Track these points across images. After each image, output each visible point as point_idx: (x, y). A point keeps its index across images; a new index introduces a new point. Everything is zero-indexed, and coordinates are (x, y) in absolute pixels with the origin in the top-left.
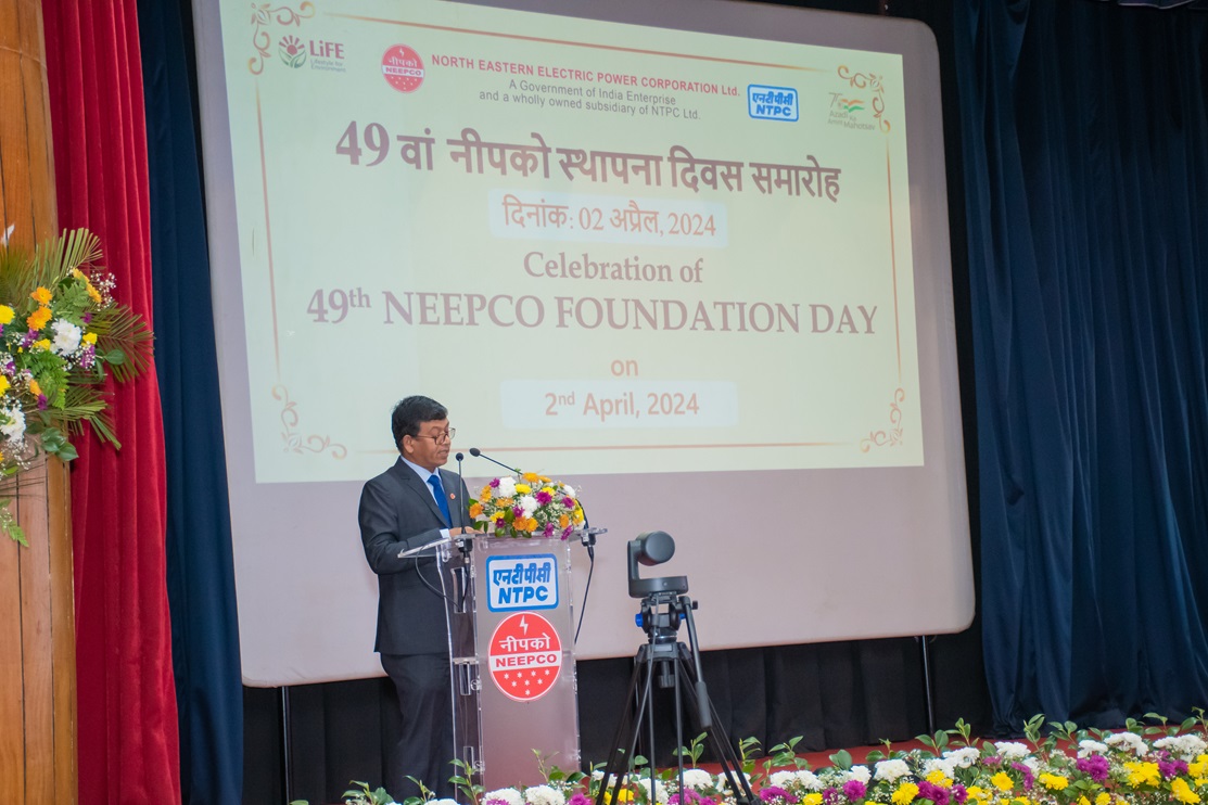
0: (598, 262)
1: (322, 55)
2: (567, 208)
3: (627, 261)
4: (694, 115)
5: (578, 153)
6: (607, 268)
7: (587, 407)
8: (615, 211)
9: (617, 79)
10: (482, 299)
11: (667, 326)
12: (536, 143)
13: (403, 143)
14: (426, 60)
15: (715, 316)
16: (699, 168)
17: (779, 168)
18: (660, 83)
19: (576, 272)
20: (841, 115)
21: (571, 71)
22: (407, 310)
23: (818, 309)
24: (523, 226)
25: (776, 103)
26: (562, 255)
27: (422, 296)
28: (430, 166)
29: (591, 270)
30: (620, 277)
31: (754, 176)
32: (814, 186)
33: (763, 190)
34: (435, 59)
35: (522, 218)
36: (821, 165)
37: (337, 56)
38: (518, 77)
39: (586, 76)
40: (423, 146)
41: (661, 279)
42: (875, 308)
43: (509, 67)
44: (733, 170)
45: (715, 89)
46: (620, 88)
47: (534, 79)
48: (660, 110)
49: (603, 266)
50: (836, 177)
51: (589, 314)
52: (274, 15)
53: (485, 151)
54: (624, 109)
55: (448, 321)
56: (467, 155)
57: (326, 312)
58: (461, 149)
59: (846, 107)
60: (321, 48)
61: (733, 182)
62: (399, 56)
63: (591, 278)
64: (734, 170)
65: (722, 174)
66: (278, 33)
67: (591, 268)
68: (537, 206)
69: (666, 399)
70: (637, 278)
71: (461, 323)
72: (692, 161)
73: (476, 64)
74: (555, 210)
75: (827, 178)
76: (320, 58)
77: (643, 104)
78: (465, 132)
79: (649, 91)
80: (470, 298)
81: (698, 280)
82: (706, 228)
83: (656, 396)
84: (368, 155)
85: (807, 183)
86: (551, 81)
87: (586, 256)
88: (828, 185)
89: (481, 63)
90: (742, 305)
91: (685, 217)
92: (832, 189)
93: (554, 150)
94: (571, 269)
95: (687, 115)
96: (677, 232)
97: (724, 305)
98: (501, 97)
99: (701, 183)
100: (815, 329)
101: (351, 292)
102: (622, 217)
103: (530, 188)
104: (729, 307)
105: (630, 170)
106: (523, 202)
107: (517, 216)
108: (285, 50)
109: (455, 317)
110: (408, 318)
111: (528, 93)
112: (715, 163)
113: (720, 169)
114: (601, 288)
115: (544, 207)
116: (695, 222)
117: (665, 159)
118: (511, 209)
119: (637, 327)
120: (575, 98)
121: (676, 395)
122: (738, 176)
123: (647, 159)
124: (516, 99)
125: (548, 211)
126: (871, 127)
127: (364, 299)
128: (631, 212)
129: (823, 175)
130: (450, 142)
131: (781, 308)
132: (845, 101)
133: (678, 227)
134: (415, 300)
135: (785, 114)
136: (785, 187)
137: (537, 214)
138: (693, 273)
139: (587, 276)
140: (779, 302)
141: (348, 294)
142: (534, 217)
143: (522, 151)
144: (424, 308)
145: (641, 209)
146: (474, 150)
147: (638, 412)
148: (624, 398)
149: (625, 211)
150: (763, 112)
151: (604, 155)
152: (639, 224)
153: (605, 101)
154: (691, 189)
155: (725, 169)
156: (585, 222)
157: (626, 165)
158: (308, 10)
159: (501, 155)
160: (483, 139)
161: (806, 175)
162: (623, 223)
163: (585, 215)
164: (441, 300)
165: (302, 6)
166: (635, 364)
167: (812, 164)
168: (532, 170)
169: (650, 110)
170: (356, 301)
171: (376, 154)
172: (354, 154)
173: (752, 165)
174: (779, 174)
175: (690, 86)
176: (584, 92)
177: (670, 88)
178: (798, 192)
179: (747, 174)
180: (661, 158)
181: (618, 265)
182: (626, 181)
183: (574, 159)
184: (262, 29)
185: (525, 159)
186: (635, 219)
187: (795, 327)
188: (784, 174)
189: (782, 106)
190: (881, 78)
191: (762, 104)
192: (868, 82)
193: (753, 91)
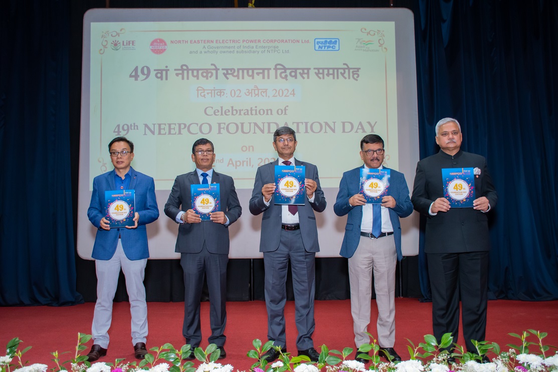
0: (238, 109)
1: (127, 45)
2: (225, 90)
3: (251, 108)
4: (288, 52)
5: (231, 70)
6: (242, 112)
7: (229, 164)
8: (247, 90)
9: (252, 41)
10: (185, 125)
12: (213, 67)
13: (157, 72)
14: (168, 43)
16: (288, 72)
17: (328, 69)
18: (271, 41)
19: (227, 113)
20: (361, 47)
21: (230, 40)
22: (153, 130)
23: (346, 123)
24: (205, 98)
25: (329, 44)
26: (222, 107)
27: (160, 125)
28: (167, 79)
29: (235, 112)
30: (248, 114)
32: (346, 75)
33: (320, 78)
34: (172, 42)
35: (204, 95)
36: (350, 67)
37: (133, 45)
38: (206, 45)
39: (238, 41)
40: (164, 73)
41: (267, 114)
42: (376, 122)
43: (203, 41)
44: (305, 72)
45: (298, 41)
46: (253, 44)
47: (214, 45)
48: (271, 51)
49: (240, 111)
50: (358, 71)
51: (232, 128)
52: (110, 34)
53: (190, 72)
54: (254, 52)
55: (170, 133)
56: (183, 74)
57: (121, 132)
58: (181, 72)
59: (364, 44)
60: (127, 43)
61: (305, 76)
62: (157, 42)
63: (234, 115)
64: (306, 71)
65: (300, 73)
66: (111, 39)
67: (234, 111)
68: (212, 90)
69: (267, 160)
70: (256, 114)
71: (175, 134)
72: (285, 69)
73: (189, 42)
74: (219, 91)
75: (353, 72)
76: (126, 46)
77: (263, 50)
78: (182, 66)
79: (266, 44)
80: (180, 125)
81: (285, 114)
82: (290, 94)
83: (262, 159)
84: (142, 77)
85: (343, 74)
86: (219, 45)
87: (232, 107)
88: (353, 74)
89: (191, 41)
90: (306, 123)
91: (281, 91)
92: (355, 76)
93: (221, 69)
94: (225, 112)
95: (284, 51)
96: (276, 96)
97: (298, 123)
98: (199, 52)
99: (289, 77)
100: (344, 131)
101: (131, 125)
102: (250, 92)
103: (209, 84)
104: (300, 124)
105: (255, 75)
106: (206, 89)
107: (203, 94)
108: (113, 45)
109: (173, 132)
110: (153, 133)
111: (211, 50)
112: (296, 69)
113: (298, 71)
114: (238, 119)
116: (285, 92)
117: (272, 69)
118: (200, 92)
119: (255, 133)
120: (232, 50)
122: (308, 74)
123: (264, 70)
124: (205, 52)
125: (216, 91)
126: (377, 51)
127: (136, 127)
128: (255, 90)
129: (351, 71)
130: (175, 70)
131: (326, 124)
132: (364, 41)
133: (277, 94)
134: (157, 127)
135: (333, 48)
136: (331, 76)
137: (211, 93)
138: (284, 111)
139: (232, 114)
140: (326, 121)
141: (130, 125)
142: (210, 94)
143: (207, 71)
144: (160, 129)
145: (260, 88)
146: (185, 72)
147: (253, 166)
148: (246, 160)
149: (252, 90)
150: (321, 48)
151: (243, 70)
152: (258, 94)
153: (246, 50)
154: (284, 80)
155: (301, 71)
156: (233, 95)
157: (253, 72)
158: (123, 31)
159: (197, 73)
160: (190, 68)
161: (342, 71)
162: (250, 94)
163: (233, 92)
164: (167, 126)
165: (121, 30)
166: (253, 147)
167: (345, 67)
168: (210, 77)
169: (266, 51)
170: (133, 128)
171: (145, 76)
172: (136, 77)
173: (314, 69)
174: (328, 72)
175: (286, 41)
176: (236, 47)
177: (276, 42)
178: (338, 78)
179: (312, 72)
180: (270, 69)
181: (248, 110)
182: (253, 78)
183: (229, 72)
184: (105, 39)
185: (207, 73)
186: (256, 92)
187: (334, 131)
188: (331, 71)
189: (332, 45)
190: (383, 31)
191: (321, 45)
192: (376, 33)
193: (317, 40)
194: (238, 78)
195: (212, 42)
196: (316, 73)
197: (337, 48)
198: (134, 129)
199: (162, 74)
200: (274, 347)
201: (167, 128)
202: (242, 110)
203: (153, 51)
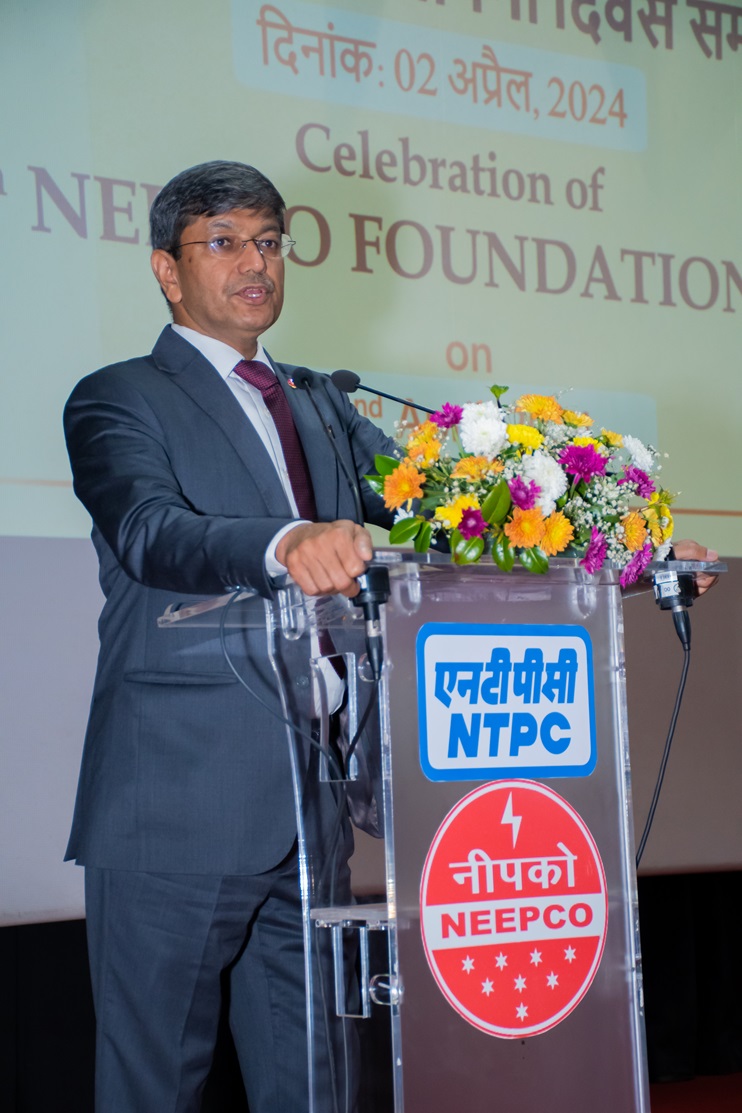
0: (426, 157)
2: (373, 45)
3: (476, 159)
6: (441, 170)
11: (542, 287)
15: (623, 274)
17: (737, 12)
19: (389, 171)
22: (77, 208)
24: (296, 71)
26: (364, 135)
27: (107, 185)
29: (415, 170)
30: (464, 188)
31: (693, 23)
33: (708, 53)
35: (292, 55)
41: (534, 199)
44: (658, 9)
49: (437, 164)
51: (409, 249)
61: (659, 31)
63: (414, 184)
64: (661, 9)
65: (641, 14)
68: (320, 36)
70: (494, 193)
74: (351, 47)
81: (595, 207)
82: (611, 113)
87: (405, 142)
90: (667, 259)
91: (577, 89)
94: (379, 165)
96: (562, 115)
97: (639, 256)
99: (604, 28)
102: (469, 75)
104: (646, 261)
106: (294, 23)
107: (285, 50)
110: (79, 224)
114: (431, 206)
115: (333, 39)
116: (594, 99)
118: (273, 34)
119: (491, 284)
122: (668, 21)
125: (340, 47)
128: (485, 68)
131: (731, 267)
133: (564, 106)
134: (93, 191)
137: (320, 51)
138: (588, 193)
139: (407, 179)
140: (728, 259)
142: (314, 56)
144: (109, 209)
145: (502, 63)
152: (498, 92)
154: (588, 37)
155: (645, 6)
156: (405, 77)
162: (470, 87)
163: (405, 63)
164: (142, 196)
166: (486, 349)
173: (690, 3)
174: (735, 25)
179: (681, 18)
181: (461, 166)
182: (477, 8)
186: (492, 83)
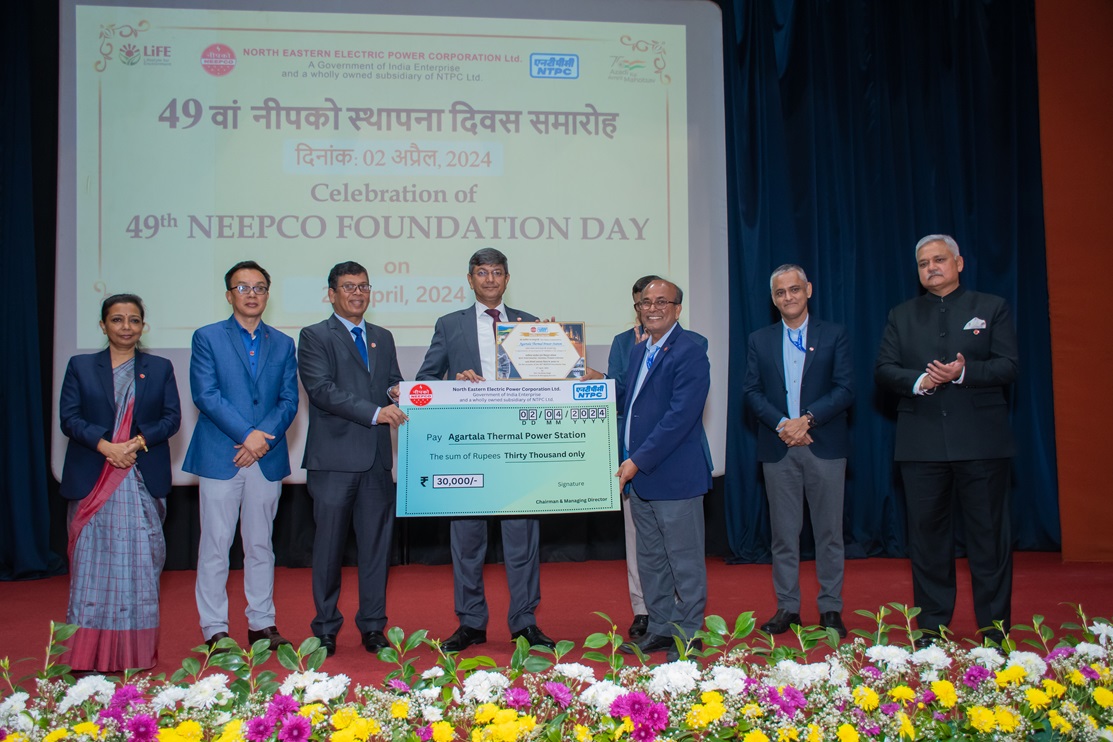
0: (378, 190)
1: (153, 55)
2: (352, 151)
3: (405, 188)
4: (477, 78)
5: (365, 111)
6: (386, 194)
8: (396, 151)
9: (406, 55)
10: (272, 219)
11: (439, 235)
12: (329, 105)
13: (214, 111)
14: (238, 53)
15: (486, 228)
16: (478, 117)
17: (557, 114)
18: (446, 56)
19: (357, 198)
20: (621, 73)
21: (364, 52)
22: (207, 228)
23: (589, 222)
24: (313, 165)
25: (559, 66)
26: (346, 186)
27: (221, 219)
28: (235, 126)
29: (371, 196)
30: (398, 200)
32: (591, 127)
33: (540, 132)
34: (246, 52)
35: (312, 160)
36: (599, 111)
37: (165, 55)
38: (316, 60)
39: (379, 55)
40: (230, 113)
41: (436, 200)
42: (648, 220)
43: (309, 53)
44: (511, 119)
45: (498, 58)
46: (410, 62)
47: (332, 60)
48: (444, 76)
49: (383, 192)
50: (614, 120)
51: (367, 227)
52: (117, 32)
53: (283, 113)
54: (411, 77)
55: (241, 235)
56: (268, 117)
57: (141, 231)
58: (264, 113)
59: (626, 66)
60: (153, 51)
61: (511, 127)
62: (216, 52)
63: (371, 201)
64: (512, 117)
65: (501, 121)
66: (119, 42)
67: (370, 193)
68: (326, 151)
69: (434, 291)
70: (414, 200)
71: (253, 237)
72: (472, 112)
73: (281, 53)
74: (341, 153)
75: (604, 121)
76: (152, 58)
77: (430, 73)
78: (266, 101)
80: (262, 219)
81: (472, 200)
82: (482, 162)
83: (425, 289)
84: (184, 121)
85: (584, 125)
86: (341, 61)
87: (367, 186)
88: (605, 126)
89: (285, 52)
90: (513, 220)
91: (463, 154)
92: (609, 129)
93: (344, 109)
94: (353, 194)
95: (470, 78)
96: (455, 166)
97: (496, 219)
98: (301, 74)
99: (480, 128)
100: (585, 236)
101: (162, 217)
102: (403, 155)
103: (321, 138)
104: (501, 221)
105: (413, 122)
106: (314, 148)
107: (308, 159)
108: (124, 54)
109: (247, 232)
110: (208, 234)
111: (324, 71)
112: (493, 113)
113: (498, 117)
114: (379, 209)
115: (332, 151)
116: (472, 158)
117: (447, 112)
118: (302, 153)
119: (411, 236)
120: (367, 71)
121: (444, 288)
122: (517, 122)
123: (430, 112)
124: (314, 75)
125: (335, 154)
126: (651, 81)
127: (172, 221)
128: (411, 152)
129: (601, 118)
130: (253, 108)
131: (552, 221)
132: (627, 62)
133: (456, 161)
134: (215, 222)
135: (565, 73)
136: (562, 129)
137: (325, 156)
138: (469, 195)
139: (367, 199)
140: (550, 216)
142: (323, 159)
143: (316, 111)
144: (221, 226)
145: (421, 149)
146: (273, 114)
147: (407, 301)
148: (394, 290)
149: (406, 152)
150: (544, 73)
151: (389, 112)
152: (418, 161)
153: (396, 71)
154: (470, 133)
155: (504, 117)
156: (369, 160)
157: (409, 117)
158: (145, 26)
159: (297, 115)
160: (282, 105)
161: (584, 119)
162: (403, 160)
163: (369, 155)
164: (237, 220)
165: (141, 24)
166: (407, 265)
167: (590, 110)
168: (324, 124)
169: (435, 76)
170: (166, 222)
171: (191, 120)
172: (173, 121)
173: (530, 113)
174: (556, 119)
175: (475, 57)
176: (375, 67)
177: (455, 59)
178: (575, 132)
179: (525, 119)
180: (443, 111)
181: (397, 192)
182: (409, 129)
183: (362, 115)
184: (107, 41)
185: (318, 117)
186: (415, 157)
187: (565, 235)
188: (562, 119)
189: (564, 68)
190: (664, 43)
191: (543, 67)
192: (650, 47)
193: (535, 57)
194: (380, 128)
195: (328, 54)
196: (532, 121)
197: (574, 74)
198: (169, 225)
199: (226, 115)
200: (427, 641)
201: (236, 224)
202: (387, 191)
203: (209, 69)
